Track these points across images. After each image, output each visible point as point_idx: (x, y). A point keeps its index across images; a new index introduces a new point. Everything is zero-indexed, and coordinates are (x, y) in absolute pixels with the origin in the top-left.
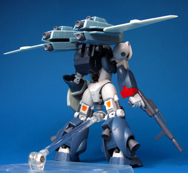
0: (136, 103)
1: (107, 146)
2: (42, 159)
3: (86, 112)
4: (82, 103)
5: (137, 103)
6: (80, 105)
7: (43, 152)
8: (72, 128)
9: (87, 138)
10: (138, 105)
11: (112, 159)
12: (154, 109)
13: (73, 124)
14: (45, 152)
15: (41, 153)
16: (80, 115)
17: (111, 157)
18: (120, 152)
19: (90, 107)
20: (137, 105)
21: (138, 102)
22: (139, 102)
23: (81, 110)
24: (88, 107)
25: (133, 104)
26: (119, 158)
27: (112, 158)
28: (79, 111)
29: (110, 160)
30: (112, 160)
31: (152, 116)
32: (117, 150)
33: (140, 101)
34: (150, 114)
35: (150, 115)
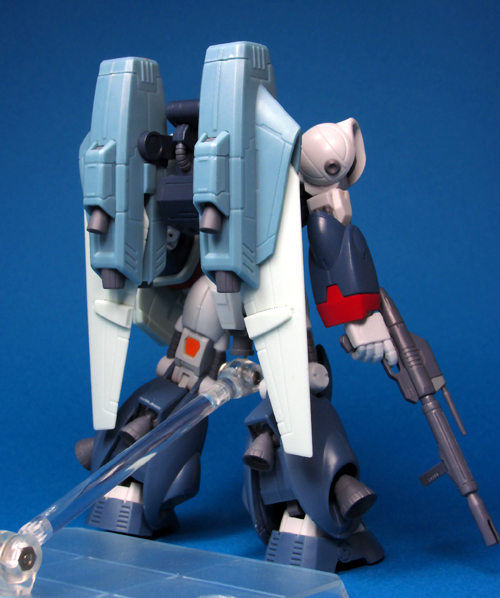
0: (366, 345)
1: (262, 492)
2: (28, 559)
3: (196, 361)
4: (184, 327)
5: (369, 347)
6: (178, 335)
7: (31, 532)
8: (148, 417)
9: (200, 451)
10: (374, 354)
11: (277, 539)
12: (428, 379)
13: (152, 404)
14: (38, 531)
15: (24, 538)
16: (177, 368)
17: (274, 532)
18: (307, 517)
19: (211, 344)
20: (368, 354)
21: (373, 343)
22: (377, 345)
23: (181, 352)
24: (204, 342)
25: (355, 350)
26: (302, 537)
27: (278, 536)
28: (171, 354)
29: (272, 540)
30: (276, 542)
31: (416, 399)
32: (295, 509)
33: (382, 342)
34: (410, 393)
35: (409, 396)
